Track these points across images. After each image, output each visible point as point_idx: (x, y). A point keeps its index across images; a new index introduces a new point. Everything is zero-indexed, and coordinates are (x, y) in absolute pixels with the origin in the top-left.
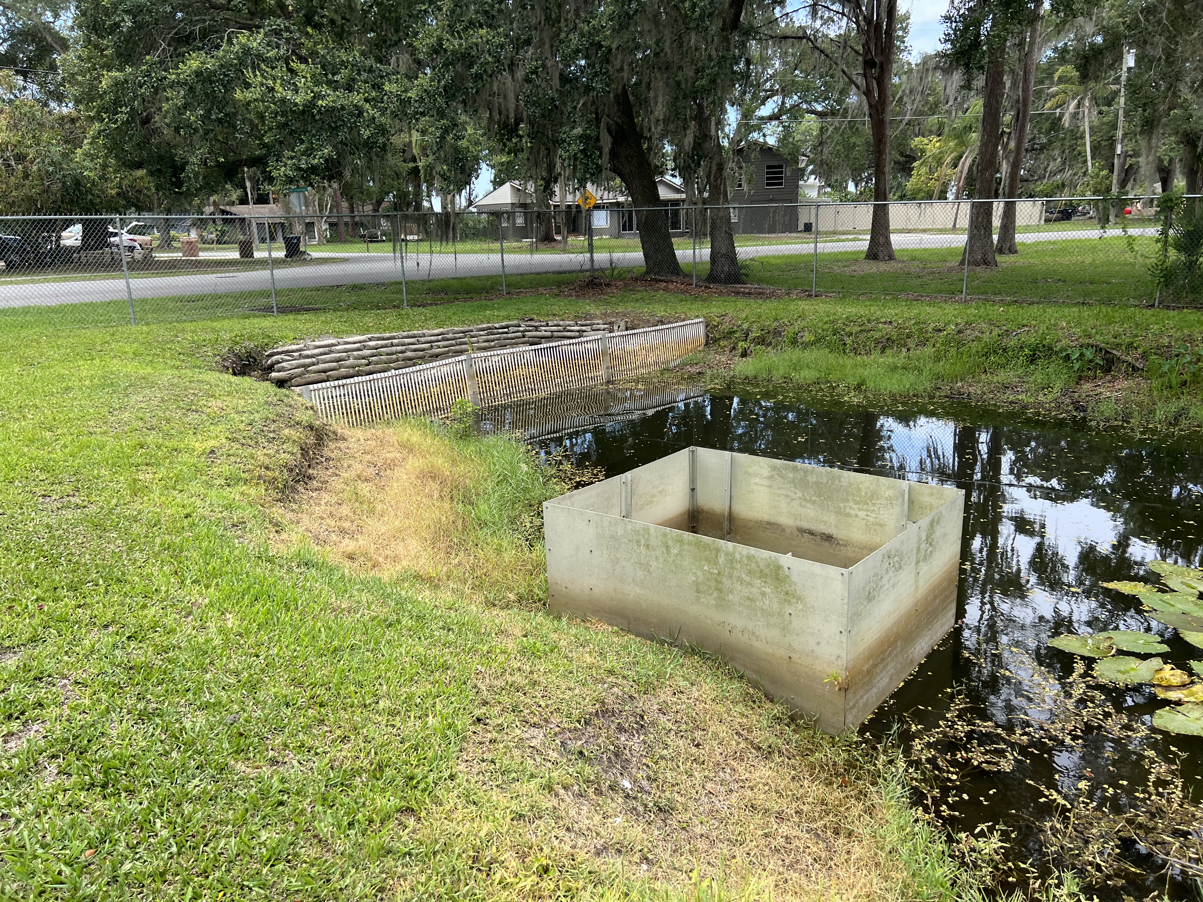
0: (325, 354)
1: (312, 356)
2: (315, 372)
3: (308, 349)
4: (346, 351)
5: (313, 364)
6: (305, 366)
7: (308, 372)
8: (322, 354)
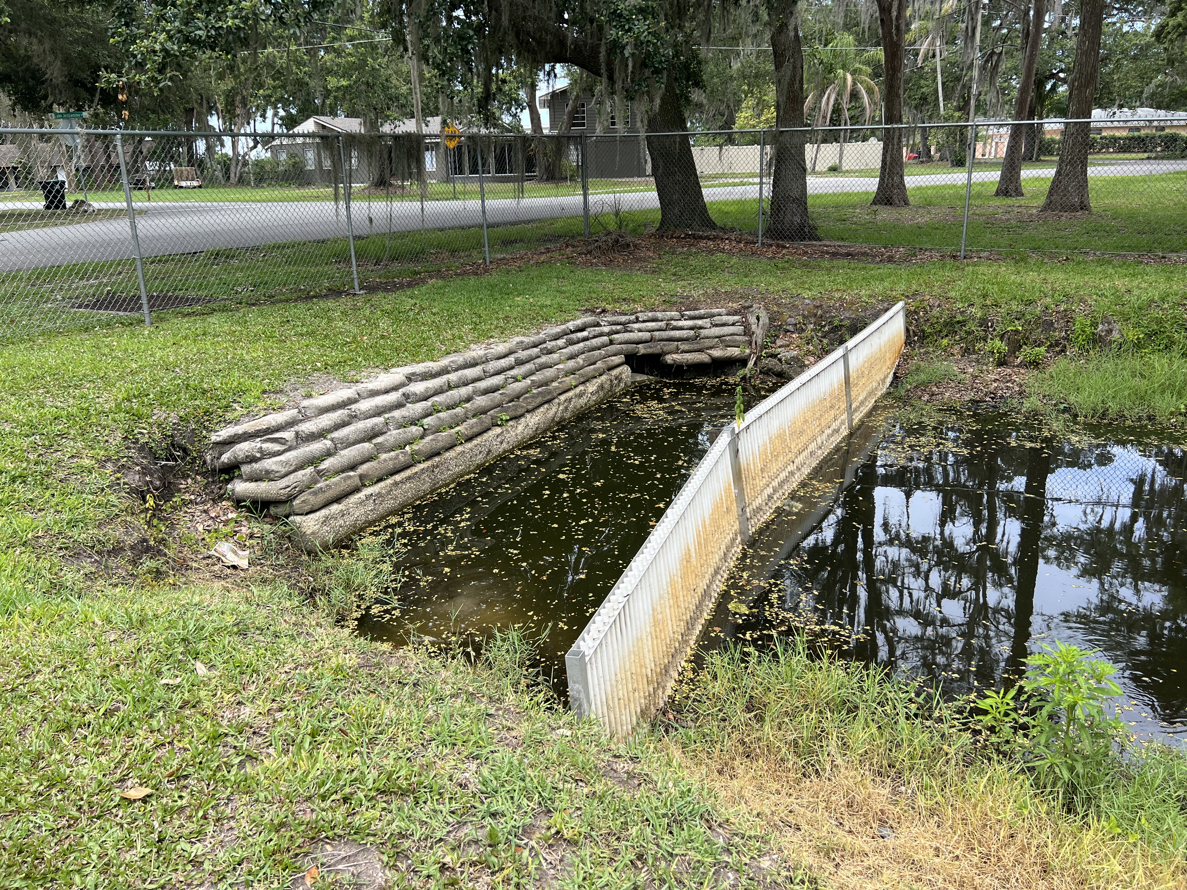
0: (344, 424)
1: (321, 435)
2: (338, 472)
3: (306, 418)
4: (378, 412)
5: (329, 454)
6: (313, 461)
7: (321, 474)
8: (337, 427)
